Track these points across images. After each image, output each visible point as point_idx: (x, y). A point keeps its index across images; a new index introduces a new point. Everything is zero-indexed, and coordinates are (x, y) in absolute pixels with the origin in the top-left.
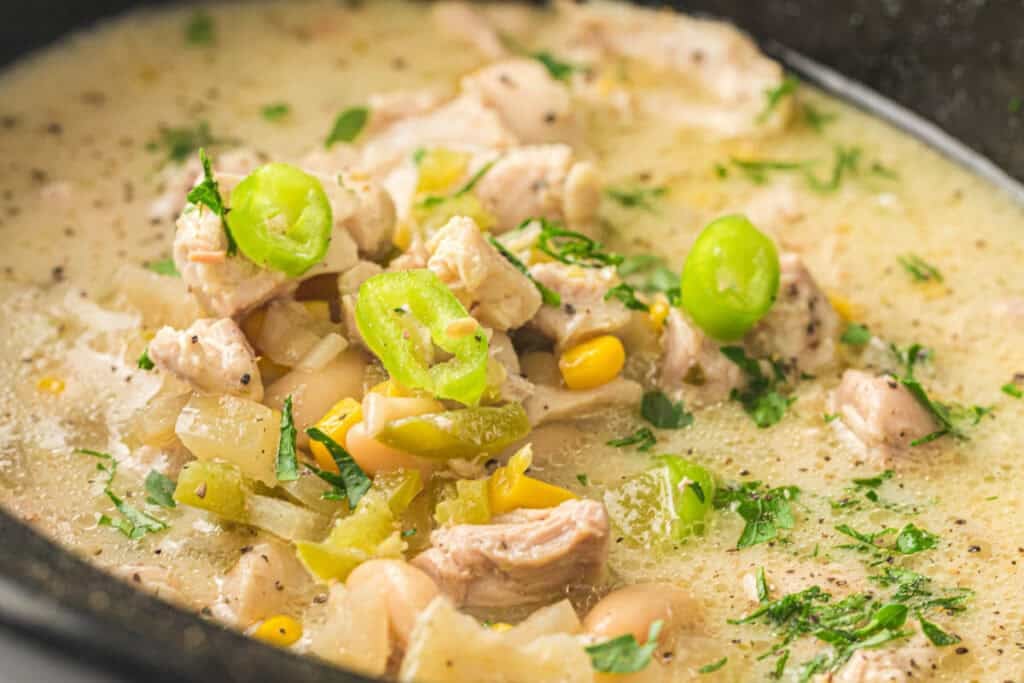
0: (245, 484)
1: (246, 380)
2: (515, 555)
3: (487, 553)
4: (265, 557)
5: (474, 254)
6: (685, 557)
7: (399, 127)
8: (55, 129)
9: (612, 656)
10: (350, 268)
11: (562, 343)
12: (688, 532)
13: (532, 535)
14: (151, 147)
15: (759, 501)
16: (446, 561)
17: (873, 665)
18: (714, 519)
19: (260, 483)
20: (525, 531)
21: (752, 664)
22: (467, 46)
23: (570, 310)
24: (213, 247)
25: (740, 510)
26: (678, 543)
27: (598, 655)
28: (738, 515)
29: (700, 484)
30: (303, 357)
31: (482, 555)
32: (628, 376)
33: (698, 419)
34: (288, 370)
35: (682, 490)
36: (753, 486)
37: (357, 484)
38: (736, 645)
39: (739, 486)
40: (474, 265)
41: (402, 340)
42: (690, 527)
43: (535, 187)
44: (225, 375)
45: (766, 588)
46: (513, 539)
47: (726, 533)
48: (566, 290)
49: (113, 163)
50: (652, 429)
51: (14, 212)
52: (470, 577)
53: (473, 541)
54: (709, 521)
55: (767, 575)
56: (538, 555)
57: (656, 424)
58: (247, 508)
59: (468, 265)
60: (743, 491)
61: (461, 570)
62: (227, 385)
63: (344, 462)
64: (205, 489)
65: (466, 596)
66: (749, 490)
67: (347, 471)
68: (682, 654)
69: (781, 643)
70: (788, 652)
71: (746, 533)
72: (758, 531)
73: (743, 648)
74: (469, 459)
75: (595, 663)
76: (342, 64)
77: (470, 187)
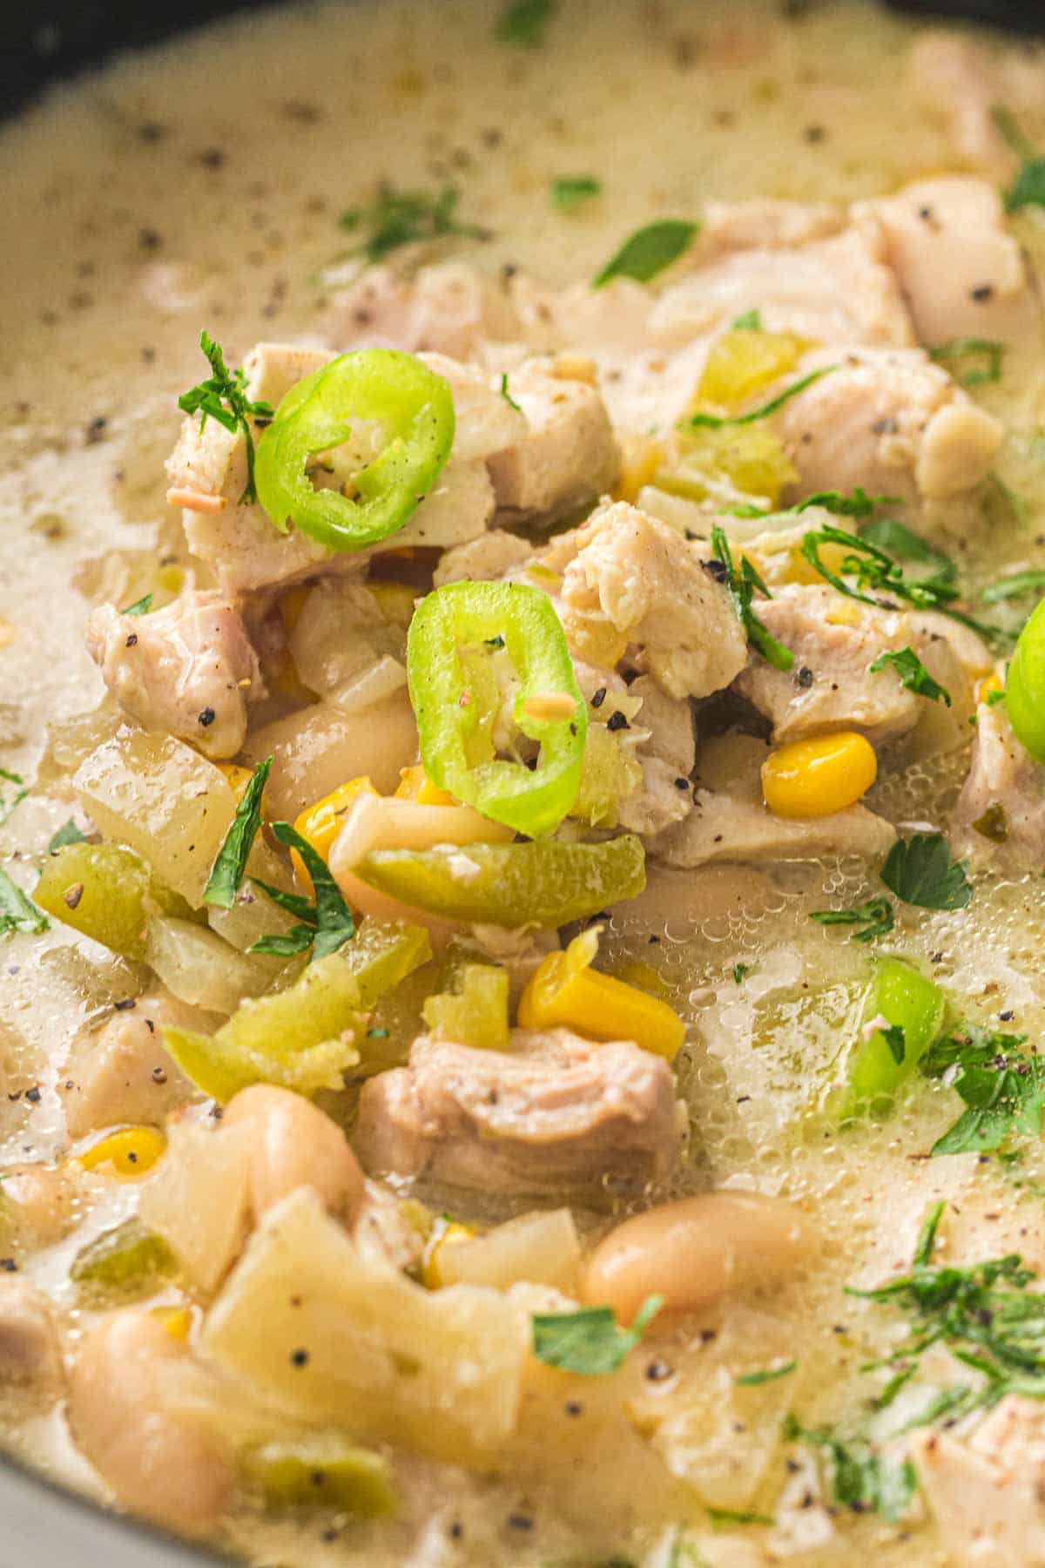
0: (152, 895)
1: (208, 718)
2: (503, 1118)
3: (465, 1106)
4: (150, 1024)
5: (630, 573)
6: (832, 1155)
7: (740, 262)
8: (213, 160)
9: (569, 1339)
10: (462, 544)
11: (777, 734)
12: (859, 1110)
13: (537, 1091)
14: (349, 222)
15: (1003, 1074)
16: (406, 1101)
17: (1023, 1429)
18: (914, 1090)
19: (180, 900)
20: (530, 1081)
21: (846, 1376)
22: (940, 122)
23: (805, 679)
24: (208, 487)
25: (961, 1087)
26: (832, 1126)
27: (548, 1332)
28: (956, 1095)
29: (904, 1032)
30: (342, 683)
31: (457, 1105)
32: (876, 809)
33: (982, 898)
34: (315, 699)
35: (867, 1038)
36: (1009, 1042)
37: (335, 929)
38: (839, 1336)
39: (984, 1040)
40: (625, 593)
41: (456, 707)
42: (866, 1100)
43: (879, 428)
44: (178, 704)
45: (930, 1242)
46: (512, 1090)
47: (921, 1123)
48: (812, 641)
49: (276, 242)
50: (896, 903)
51: (80, 302)
52: (440, 1134)
53: (452, 1078)
54: (904, 1096)
55: (948, 1214)
56: (537, 1126)
57: (904, 896)
58: (144, 936)
59: (617, 591)
60: (990, 1048)
61: (425, 1120)
62: (180, 719)
63: (324, 887)
64: (79, 897)
65: (430, 1165)
66: (1000, 1050)
67: (327, 902)
68: (724, 1340)
69: (911, 1347)
70: (915, 1367)
71: (957, 1128)
72: (978, 1129)
73: (847, 1343)
74: (510, 925)
75: (538, 1344)
76: (724, 119)
77: (775, 406)
